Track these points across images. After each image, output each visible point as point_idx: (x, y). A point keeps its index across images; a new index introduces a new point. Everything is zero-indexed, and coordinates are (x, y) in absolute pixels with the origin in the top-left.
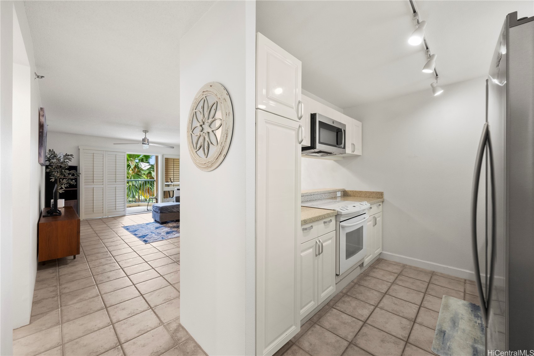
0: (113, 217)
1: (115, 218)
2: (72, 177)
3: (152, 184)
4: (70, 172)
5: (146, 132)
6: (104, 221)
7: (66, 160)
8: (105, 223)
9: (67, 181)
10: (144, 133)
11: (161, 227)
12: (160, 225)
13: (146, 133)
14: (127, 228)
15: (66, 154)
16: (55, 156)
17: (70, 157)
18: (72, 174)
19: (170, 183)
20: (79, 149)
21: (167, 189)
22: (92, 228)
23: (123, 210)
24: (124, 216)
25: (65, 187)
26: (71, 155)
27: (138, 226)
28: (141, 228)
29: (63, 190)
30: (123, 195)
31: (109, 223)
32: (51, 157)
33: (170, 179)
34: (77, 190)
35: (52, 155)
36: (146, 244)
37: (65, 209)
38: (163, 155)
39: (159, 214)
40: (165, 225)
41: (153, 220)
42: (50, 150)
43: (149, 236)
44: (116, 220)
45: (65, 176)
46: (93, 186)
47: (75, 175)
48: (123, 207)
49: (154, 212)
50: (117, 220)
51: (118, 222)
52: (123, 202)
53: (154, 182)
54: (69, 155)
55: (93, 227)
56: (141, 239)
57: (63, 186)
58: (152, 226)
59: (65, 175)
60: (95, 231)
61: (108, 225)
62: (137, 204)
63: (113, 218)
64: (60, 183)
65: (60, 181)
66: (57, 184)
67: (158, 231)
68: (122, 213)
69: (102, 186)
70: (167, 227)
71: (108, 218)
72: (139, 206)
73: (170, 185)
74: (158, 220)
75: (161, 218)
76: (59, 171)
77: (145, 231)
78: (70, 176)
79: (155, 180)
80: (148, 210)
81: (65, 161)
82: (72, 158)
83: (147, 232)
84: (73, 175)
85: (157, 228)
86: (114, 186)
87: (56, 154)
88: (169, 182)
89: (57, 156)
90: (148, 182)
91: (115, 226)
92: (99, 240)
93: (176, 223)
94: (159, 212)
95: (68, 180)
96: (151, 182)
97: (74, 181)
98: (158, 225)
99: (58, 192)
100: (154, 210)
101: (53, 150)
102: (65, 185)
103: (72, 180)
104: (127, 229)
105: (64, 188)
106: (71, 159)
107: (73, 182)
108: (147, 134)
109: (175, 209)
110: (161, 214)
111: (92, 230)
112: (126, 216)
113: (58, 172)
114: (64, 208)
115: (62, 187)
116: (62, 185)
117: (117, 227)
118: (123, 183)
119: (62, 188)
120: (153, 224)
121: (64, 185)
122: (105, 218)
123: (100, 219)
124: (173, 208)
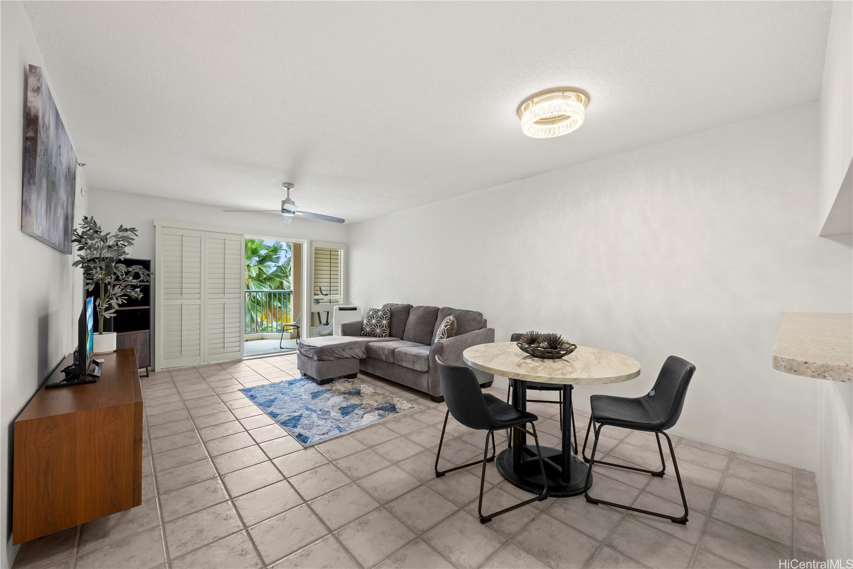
0: (218, 364)
1: (224, 366)
2: (134, 281)
3: (281, 299)
4: (130, 269)
5: (289, 185)
6: (201, 372)
7: (122, 242)
8: (204, 379)
9: (123, 290)
10: (286, 189)
11: (323, 392)
12: (318, 386)
13: (288, 189)
14: (251, 394)
15: (121, 226)
16: (96, 232)
17: (129, 233)
18: (133, 274)
19: (320, 297)
20: (155, 226)
21: (316, 308)
22: (179, 393)
23: (238, 349)
24: (240, 361)
25: (119, 305)
26: (133, 230)
27: (272, 389)
28: (280, 396)
29: (113, 311)
30: (238, 320)
31: (212, 379)
32: (89, 235)
33: (320, 289)
34: (149, 310)
35: (90, 229)
36: (306, 448)
37: (117, 355)
38: (311, 242)
39: (315, 363)
40: (327, 387)
41: (298, 375)
42: (86, 218)
43: (306, 422)
44: (224, 372)
45: (117, 279)
46: (179, 302)
47: (142, 276)
48: (238, 344)
49: (303, 358)
50: (228, 370)
51: (230, 377)
52: (238, 334)
53: (289, 294)
54: (126, 230)
55: (180, 389)
56: (290, 431)
57: (114, 302)
58: (302, 389)
59: (118, 276)
60: (184, 401)
61: (212, 384)
62: (260, 334)
63: (219, 367)
64: (107, 295)
65: (106, 290)
66: (99, 297)
67: (319, 403)
68: (236, 356)
69: (198, 302)
70: (334, 392)
71: (209, 366)
72: (262, 339)
73: (321, 301)
74: (312, 373)
75: (319, 371)
76: (104, 267)
77: (291, 404)
78: (131, 278)
79: (291, 291)
80: (281, 348)
81: (119, 243)
82: (135, 237)
83: (296, 406)
84: (136, 276)
85: (315, 395)
86: (222, 301)
87: (100, 228)
88: (318, 295)
89: (100, 232)
90: (275, 295)
91: (225, 387)
92: (193, 430)
93: (350, 382)
94: (316, 358)
95: (125, 287)
96: (280, 294)
97: (138, 290)
98: (313, 387)
99: (102, 315)
100: (304, 352)
101: (92, 217)
102: (119, 299)
103: (134, 287)
104: (252, 397)
105: (117, 308)
106: (133, 239)
107: (137, 294)
108: (291, 190)
109: (348, 351)
110: (320, 362)
111: (177, 398)
112: (244, 362)
113: (101, 268)
114: (115, 355)
115: (110, 304)
116: (111, 299)
117: (229, 390)
118: (238, 295)
119: (110, 307)
120: (302, 382)
121: (117, 299)
122: (204, 366)
123: (194, 367)
124: (344, 350)
